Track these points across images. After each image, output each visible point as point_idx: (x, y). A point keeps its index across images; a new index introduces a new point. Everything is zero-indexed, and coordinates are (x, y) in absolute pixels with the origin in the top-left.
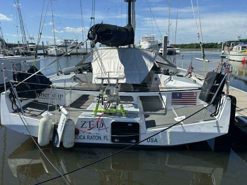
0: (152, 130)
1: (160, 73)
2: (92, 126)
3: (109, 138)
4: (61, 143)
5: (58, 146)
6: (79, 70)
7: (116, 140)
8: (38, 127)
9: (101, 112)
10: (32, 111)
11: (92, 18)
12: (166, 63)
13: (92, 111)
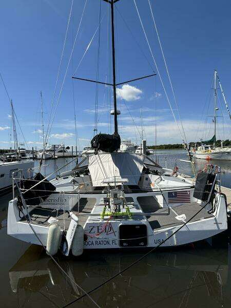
1: (150, 173)
2: (100, 231)
3: (117, 242)
4: (71, 250)
5: (67, 254)
6: (77, 174)
7: (125, 244)
8: (46, 235)
9: (107, 215)
10: (37, 217)
11: (95, 130)
12: (152, 164)
13: (99, 215)
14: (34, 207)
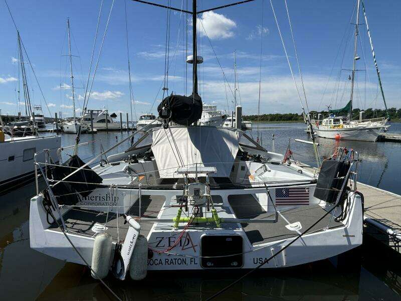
0: (260, 245)
1: (248, 160)
2: (172, 244)
3: (198, 261)
4: (128, 272)
5: (123, 278)
6: (134, 158)
7: (209, 264)
8: (91, 250)
9: (184, 221)
10: (75, 224)
11: (164, 89)
13: (171, 221)
14: (70, 207)
